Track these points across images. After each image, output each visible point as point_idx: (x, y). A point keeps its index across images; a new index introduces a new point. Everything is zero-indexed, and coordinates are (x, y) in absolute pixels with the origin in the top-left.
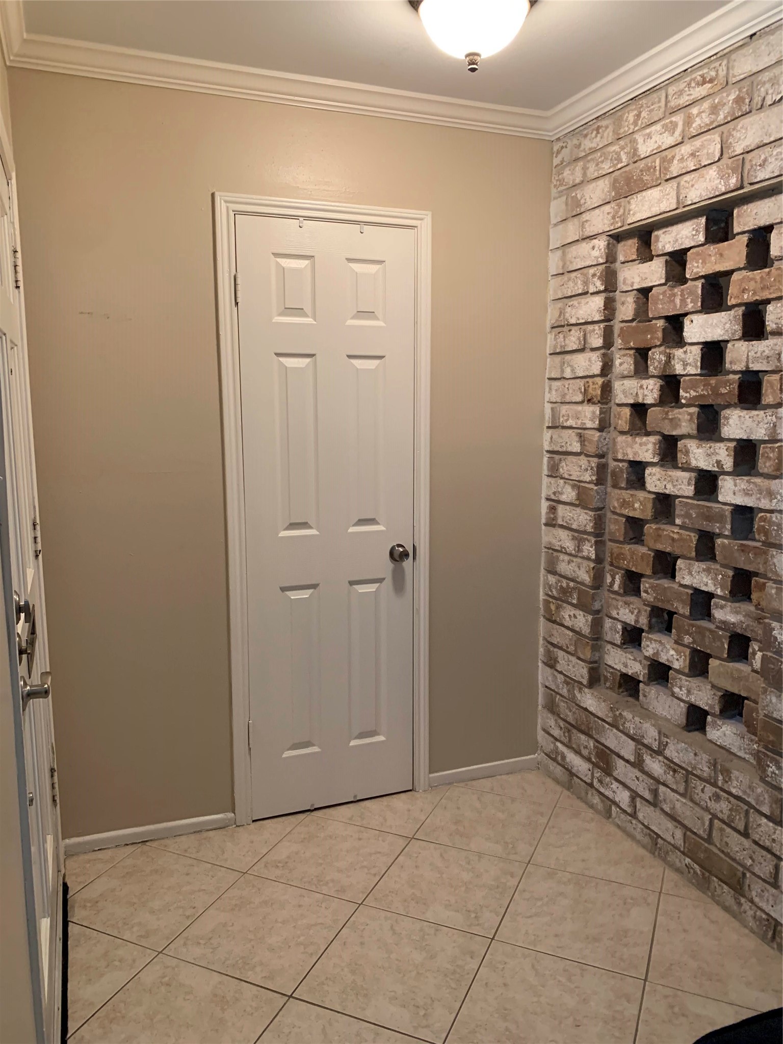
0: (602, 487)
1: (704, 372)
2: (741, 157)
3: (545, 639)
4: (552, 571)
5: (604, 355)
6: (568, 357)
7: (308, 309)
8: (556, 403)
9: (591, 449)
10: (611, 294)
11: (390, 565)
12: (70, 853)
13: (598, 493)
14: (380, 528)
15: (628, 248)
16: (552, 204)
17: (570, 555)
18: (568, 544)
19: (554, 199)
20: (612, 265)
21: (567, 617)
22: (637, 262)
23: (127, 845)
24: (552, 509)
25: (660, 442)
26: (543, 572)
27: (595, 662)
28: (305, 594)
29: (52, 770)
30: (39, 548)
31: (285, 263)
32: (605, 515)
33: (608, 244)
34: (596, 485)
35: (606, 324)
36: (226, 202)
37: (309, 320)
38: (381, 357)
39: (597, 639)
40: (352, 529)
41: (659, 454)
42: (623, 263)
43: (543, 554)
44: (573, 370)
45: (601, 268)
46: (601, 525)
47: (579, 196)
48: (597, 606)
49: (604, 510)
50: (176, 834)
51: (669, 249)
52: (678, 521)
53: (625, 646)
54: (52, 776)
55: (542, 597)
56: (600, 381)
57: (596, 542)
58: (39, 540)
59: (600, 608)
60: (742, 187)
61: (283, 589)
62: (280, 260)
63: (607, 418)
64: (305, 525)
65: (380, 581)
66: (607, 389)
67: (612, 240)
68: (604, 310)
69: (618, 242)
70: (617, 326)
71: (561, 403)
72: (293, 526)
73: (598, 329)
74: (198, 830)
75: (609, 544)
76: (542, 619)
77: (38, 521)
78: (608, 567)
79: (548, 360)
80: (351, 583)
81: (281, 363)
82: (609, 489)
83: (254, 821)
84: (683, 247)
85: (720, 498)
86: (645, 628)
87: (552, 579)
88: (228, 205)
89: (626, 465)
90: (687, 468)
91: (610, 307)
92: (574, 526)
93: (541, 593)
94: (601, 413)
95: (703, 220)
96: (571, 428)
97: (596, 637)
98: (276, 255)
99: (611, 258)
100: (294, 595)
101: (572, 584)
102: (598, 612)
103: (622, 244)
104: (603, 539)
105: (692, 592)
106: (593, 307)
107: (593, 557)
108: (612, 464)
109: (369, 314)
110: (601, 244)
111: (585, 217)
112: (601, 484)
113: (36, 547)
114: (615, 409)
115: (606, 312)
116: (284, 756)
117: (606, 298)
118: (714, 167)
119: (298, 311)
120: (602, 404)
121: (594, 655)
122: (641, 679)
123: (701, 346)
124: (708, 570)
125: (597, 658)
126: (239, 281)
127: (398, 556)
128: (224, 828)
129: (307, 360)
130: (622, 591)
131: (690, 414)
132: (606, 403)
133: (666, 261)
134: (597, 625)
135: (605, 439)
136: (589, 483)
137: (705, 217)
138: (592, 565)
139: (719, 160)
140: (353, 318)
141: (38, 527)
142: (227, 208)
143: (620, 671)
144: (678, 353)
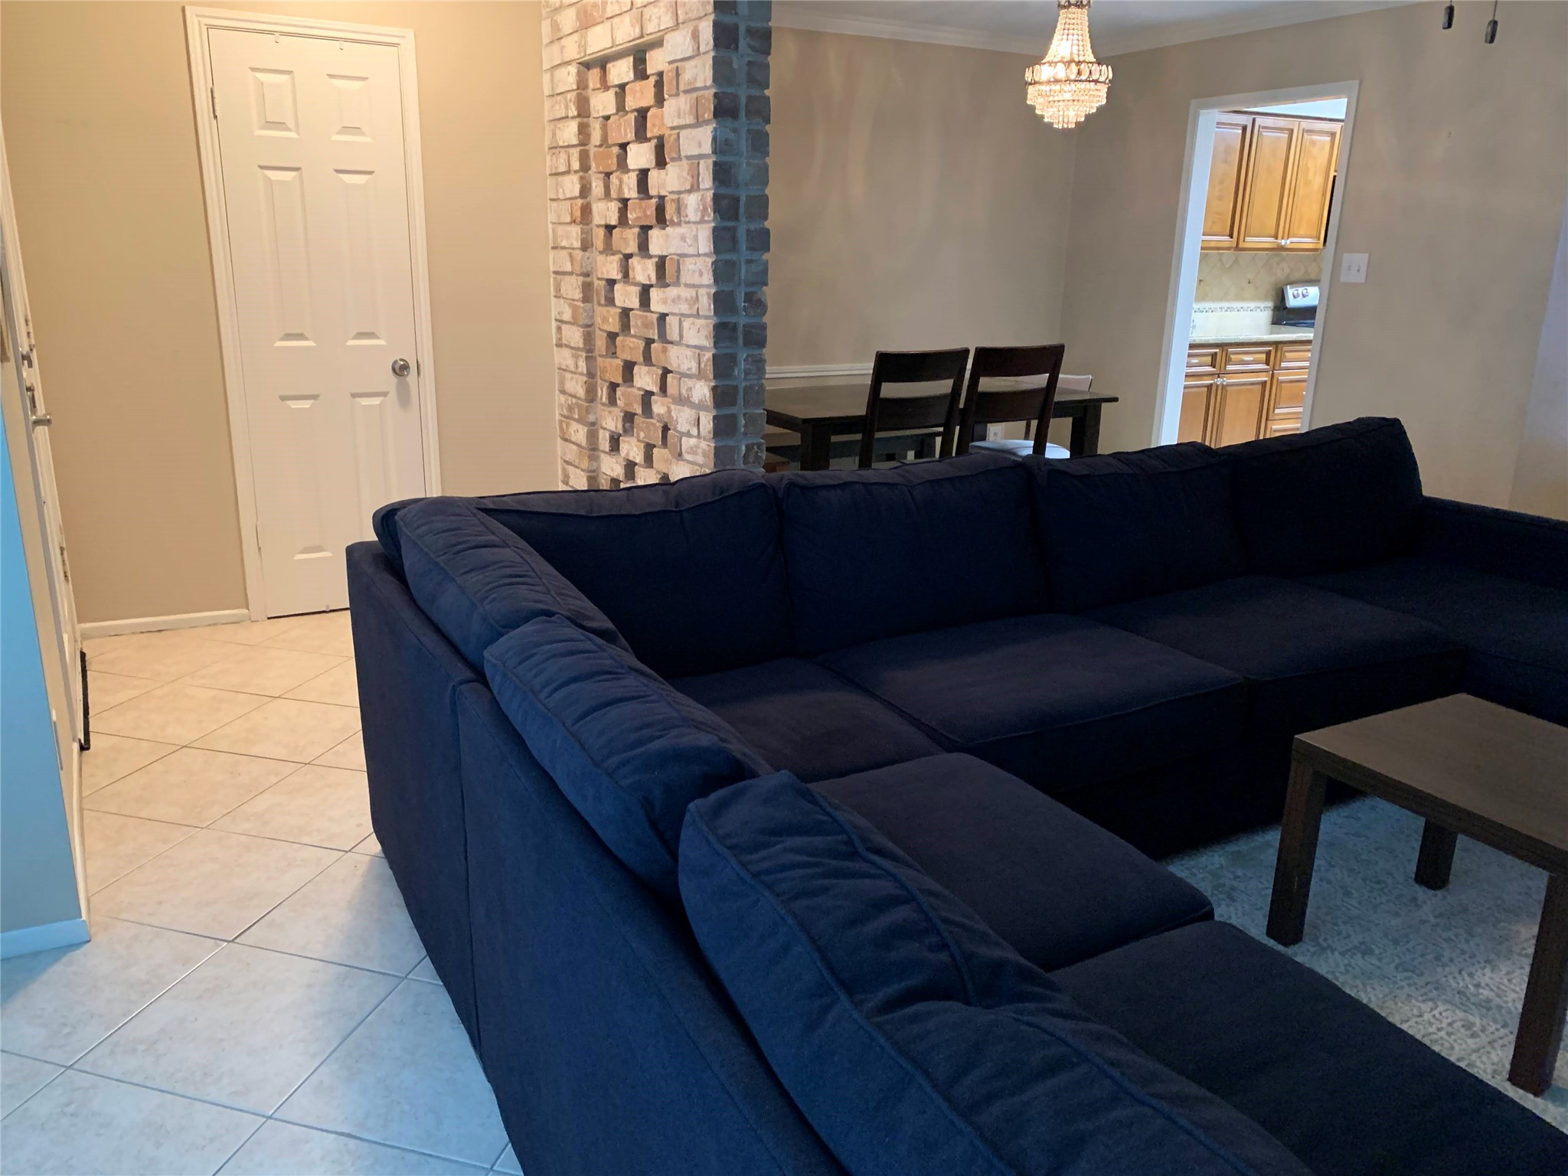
0: (588, 305)
1: (641, 196)
2: (640, 10)
3: (562, 458)
4: (563, 392)
5: (582, 178)
6: (560, 178)
7: (291, 124)
8: (555, 223)
9: (578, 270)
10: (585, 120)
11: (393, 379)
12: (85, 637)
13: (585, 311)
14: (382, 342)
15: (594, 75)
16: (543, 23)
17: (572, 372)
18: (570, 362)
19: (545, 19)
20: (584, 92)
21: (573, 432)
22: (602, 90)
23: (143, 632)
24: (559, 329)
25: (621, 260)
26: (557, 392)
27: (594, 471)
28: (306, 404)
29: (62, 549)
30: (33, 342)
31: (263, 77)
32: (594, 331)
33: (579, 72)
34: (583, 302)
35: (582, 148)
36: (197, 16)
37: (292, 135)
38: (371, 173)
39: (594, 450)
40: (350, 343)
41: (621, 272)
42: (593, 90)
43: (556, 374)
44: (564, 194)
45: (575, 93)
46: (590, 341)
47: (559, 21)
48: (591, 418)
49: (593, 327)
50: (192, 626)
51: (616, 82)
52: (632, 332)
53: (613, 453)
54: (62, 554)
55: (558, 417)
56: (580, 202)
57: (587, 357)
58: (32, 335)
59: (594, 420)
60: (642, 36)
61: (283, 398)
62: (259, 75)
63: (589, 238)
64: (300, 336)
65: (384, 394)
66: (586, 210)
67: (582, 68)
68: (579, 134)
69: (589, 70)
70: (592, 151)
71: (559, 223)
72: (289, 337)
73: (575, 153)
74: (213, 624)
75: (599, 358)
76: (559, 439)
77: (29, 318)
78: (599, 382)
79: (548, 180)
80: (354, 395)
81: (265, 176)
82: (596, 307)
83: (269, 618)
84: (623, 82)
85: (652, 309)
86: (621, 432)
87: (563, 398)
88: (200, 19)
89: (604, 282)
90: (636, 284)
91: (584, 131)
92: (572, 345)
93: (557, 414)
94: (582, 233)
95: (631, 59)
96: (564, 248)
97: (593, 447)
98: (253, 69)
99: (582, 84)
100: (295, 405)
101: (574, 400)
102: (593, 424)
103: (591, 71)
104: (593, 354)
105: (643, 393)
106: (569, 132)
107: (585, 372)
108: (596, 283)
109: (356, 130)
110: (573, 69)
111: (563, 41)
112: (587, 302)
113: (29, 341)
114: (595, 229)
115: (581, 136)
116: (295, 558)
117: (579, 123)
118: (628, 14)
119: (280, 125)
120: (584, 224)
121: (592, 465)
122: (621, 479)
123: (637, 173)
124: (648, 372)
125: (595, 468)
126: (215, 95)
127: (400, 370)
128: (239, 623)
129: (294, 174)
130: (607, 403)
131: (634, 234)
132: (588, 225)
133: (616, 93)
134: (592, 436)
135: (588, 258)
136: (578, 301)
137: (632, 57)
138: (585, 379)
139: (631, 9)
140: (339, 133)
141: (30, 324)
142: (199, 22)
143: (610, 476)
144: (625, 177)
